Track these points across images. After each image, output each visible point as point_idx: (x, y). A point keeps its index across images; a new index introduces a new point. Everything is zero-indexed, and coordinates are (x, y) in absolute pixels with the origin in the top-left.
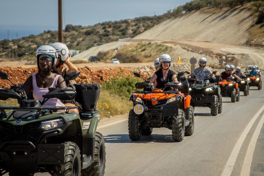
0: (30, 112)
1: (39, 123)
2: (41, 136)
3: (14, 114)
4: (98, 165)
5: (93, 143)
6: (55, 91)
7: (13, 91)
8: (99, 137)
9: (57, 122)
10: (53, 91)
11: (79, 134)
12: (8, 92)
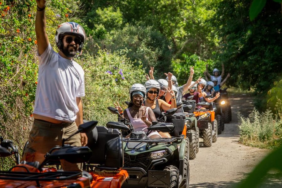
0: (140, 143)
1: (149, 154)
2: (151, 164)
3: (128, 145)
4: (186, 183)
5: (183, 165)
6: (157, 124)
7: (124, 124)
8: (186, 159)
9: (163, 152)
10: (156, 125)
11: (177, 160)
12: (119, 125)
